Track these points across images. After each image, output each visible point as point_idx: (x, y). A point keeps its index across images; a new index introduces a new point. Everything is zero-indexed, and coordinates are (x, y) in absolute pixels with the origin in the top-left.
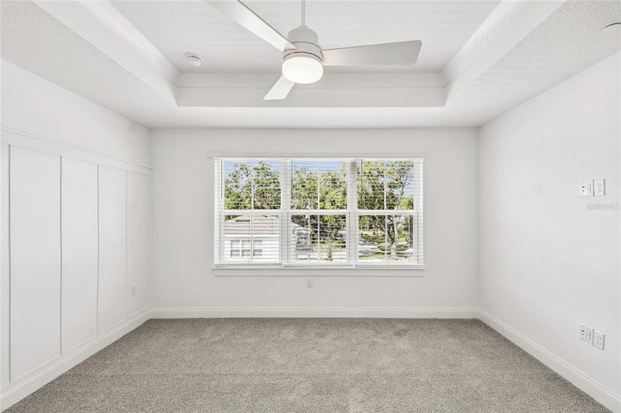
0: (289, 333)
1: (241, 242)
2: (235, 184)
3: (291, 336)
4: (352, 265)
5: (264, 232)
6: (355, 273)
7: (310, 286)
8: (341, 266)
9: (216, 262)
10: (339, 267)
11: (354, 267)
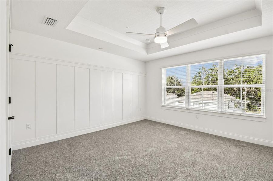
0: (183, 132)
1: (198, 104)
2: (199, 77)
3: (183, 133)
4: (218, 111)
5: (210, 100)
6: (220, 115)
7: (197, 118)
8: (212, 111)
9: (163, 104)
10: (211, 111)
11: (219, 112)
